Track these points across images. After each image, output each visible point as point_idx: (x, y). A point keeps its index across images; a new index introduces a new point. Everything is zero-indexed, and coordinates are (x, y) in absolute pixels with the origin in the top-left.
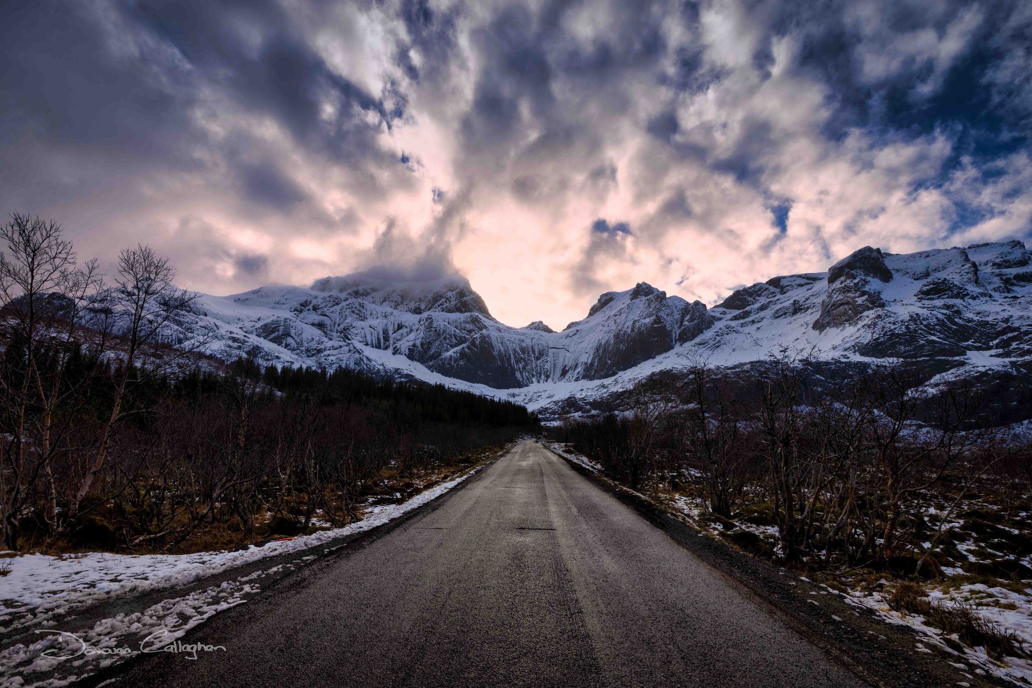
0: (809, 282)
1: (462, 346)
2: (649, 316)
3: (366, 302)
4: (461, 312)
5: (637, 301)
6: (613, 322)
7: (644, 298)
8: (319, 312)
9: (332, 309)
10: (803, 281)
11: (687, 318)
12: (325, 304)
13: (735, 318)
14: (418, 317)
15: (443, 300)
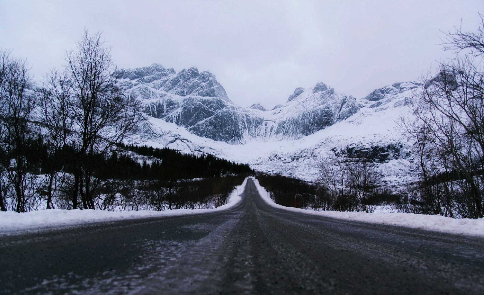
0: (416, 86)
1: (210, 118)
2: (324, 103)
3: (150, 86)
4: (210, 96)
5: (316, 94)
6: (302, 106)
7: (320, 92)
9: (127, 91)
10: (413, 85)
11: (344, 106)
13: (373, 106)
14: (183, 98)
15: (199, 88)
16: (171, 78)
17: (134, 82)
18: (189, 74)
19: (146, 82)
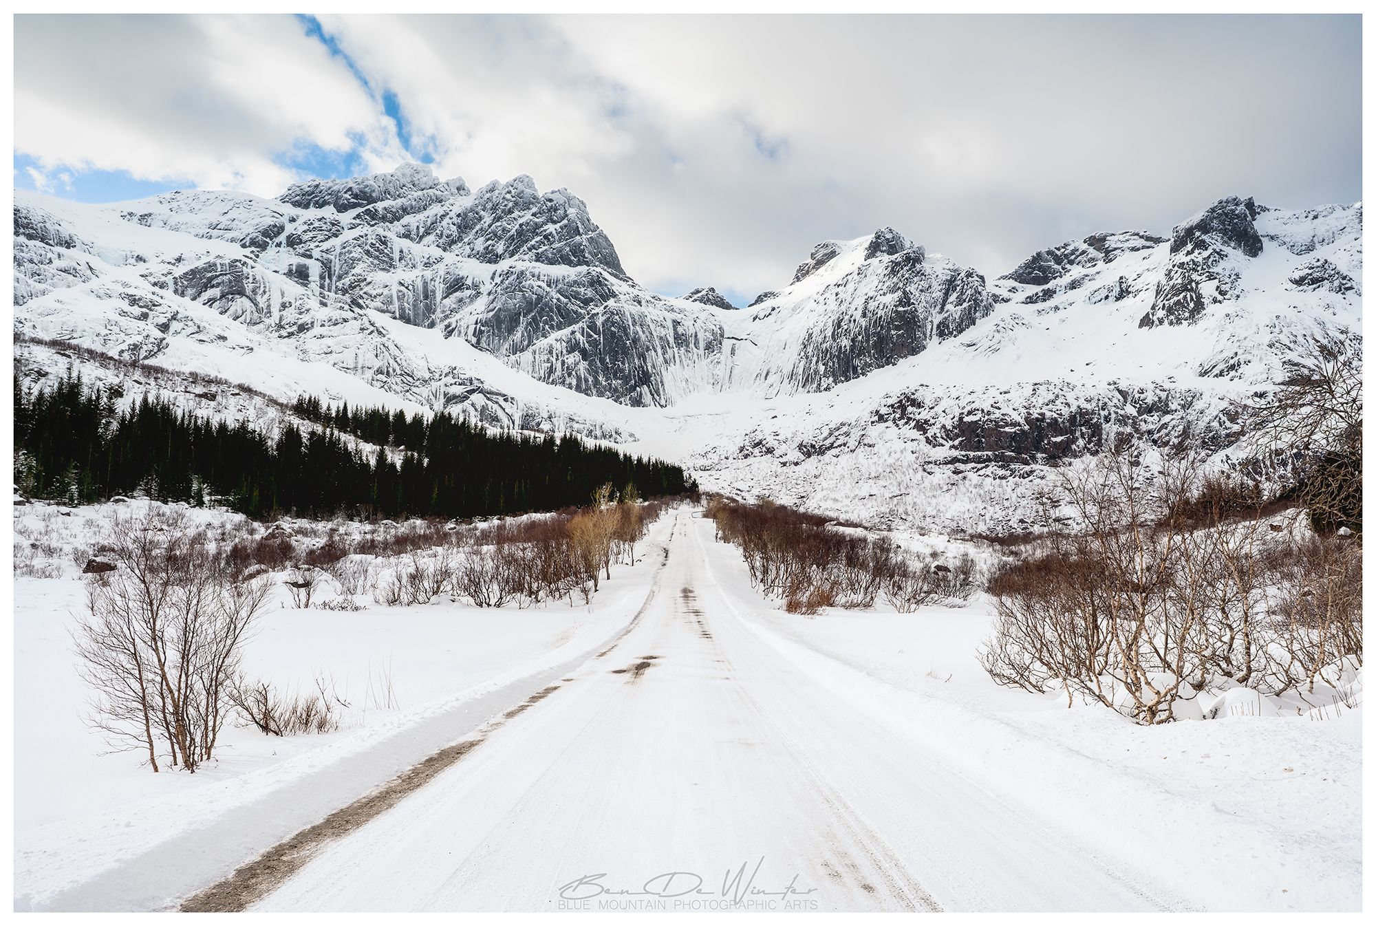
0: (1148, 244)
1: (570, 329)
2: (893, 290)
3: (391, 232)
4: (570, 263)
5: (874, 261)
6: (834, 297)
7: (886, 258)
8: (300, 249)
9: (325, 246)
10: (1139, 242)
11: (953, 297)
12: (311, 234)
13: (1031, 300)
14: (491, 268)
15: (538, 239)
16: (457, 210)
17: (347, 218)
18: (508, 196)
19: (384, 219)
